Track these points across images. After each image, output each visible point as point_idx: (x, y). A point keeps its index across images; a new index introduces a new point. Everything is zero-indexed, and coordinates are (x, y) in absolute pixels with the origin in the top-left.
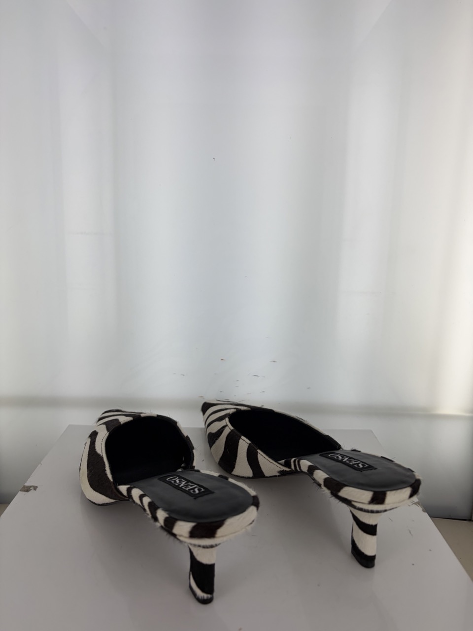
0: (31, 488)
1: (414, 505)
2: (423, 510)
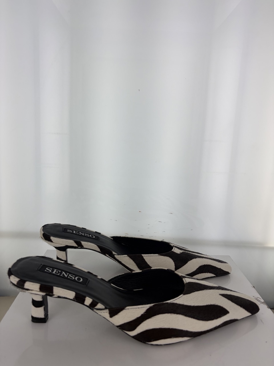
1: (262, 304)
2: (268, 307)
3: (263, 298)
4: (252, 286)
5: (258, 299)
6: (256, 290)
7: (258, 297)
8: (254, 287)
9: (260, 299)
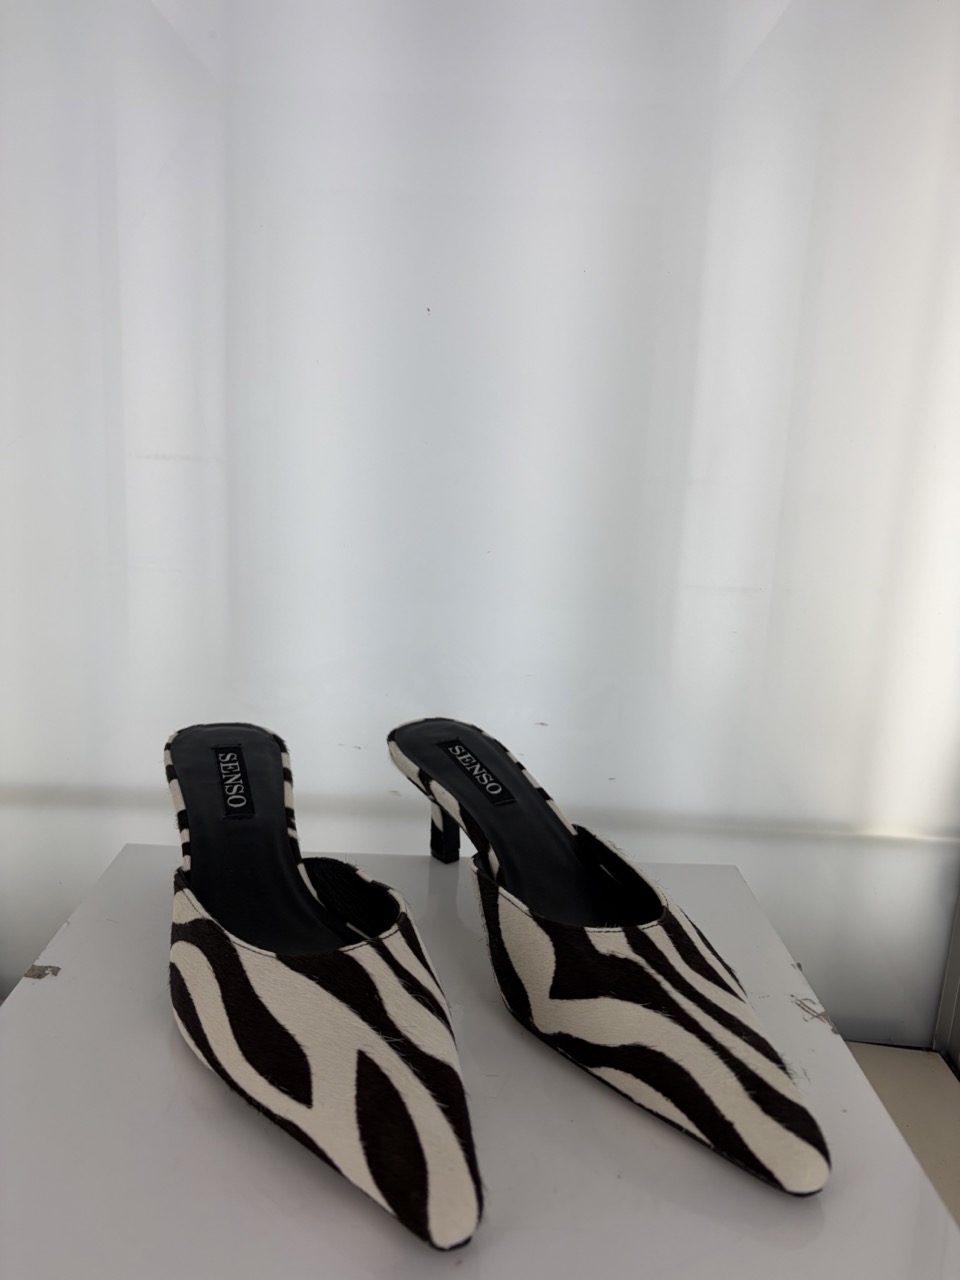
0: (47, 972)
1: (816, 1019)
2: (833, 1030)
3: (821, 1002)
4: (795, 964)
5: (807, 1003)
6: (804, 974)
7: (808, 997)
8: (799, 966)
9: (814, 1003)
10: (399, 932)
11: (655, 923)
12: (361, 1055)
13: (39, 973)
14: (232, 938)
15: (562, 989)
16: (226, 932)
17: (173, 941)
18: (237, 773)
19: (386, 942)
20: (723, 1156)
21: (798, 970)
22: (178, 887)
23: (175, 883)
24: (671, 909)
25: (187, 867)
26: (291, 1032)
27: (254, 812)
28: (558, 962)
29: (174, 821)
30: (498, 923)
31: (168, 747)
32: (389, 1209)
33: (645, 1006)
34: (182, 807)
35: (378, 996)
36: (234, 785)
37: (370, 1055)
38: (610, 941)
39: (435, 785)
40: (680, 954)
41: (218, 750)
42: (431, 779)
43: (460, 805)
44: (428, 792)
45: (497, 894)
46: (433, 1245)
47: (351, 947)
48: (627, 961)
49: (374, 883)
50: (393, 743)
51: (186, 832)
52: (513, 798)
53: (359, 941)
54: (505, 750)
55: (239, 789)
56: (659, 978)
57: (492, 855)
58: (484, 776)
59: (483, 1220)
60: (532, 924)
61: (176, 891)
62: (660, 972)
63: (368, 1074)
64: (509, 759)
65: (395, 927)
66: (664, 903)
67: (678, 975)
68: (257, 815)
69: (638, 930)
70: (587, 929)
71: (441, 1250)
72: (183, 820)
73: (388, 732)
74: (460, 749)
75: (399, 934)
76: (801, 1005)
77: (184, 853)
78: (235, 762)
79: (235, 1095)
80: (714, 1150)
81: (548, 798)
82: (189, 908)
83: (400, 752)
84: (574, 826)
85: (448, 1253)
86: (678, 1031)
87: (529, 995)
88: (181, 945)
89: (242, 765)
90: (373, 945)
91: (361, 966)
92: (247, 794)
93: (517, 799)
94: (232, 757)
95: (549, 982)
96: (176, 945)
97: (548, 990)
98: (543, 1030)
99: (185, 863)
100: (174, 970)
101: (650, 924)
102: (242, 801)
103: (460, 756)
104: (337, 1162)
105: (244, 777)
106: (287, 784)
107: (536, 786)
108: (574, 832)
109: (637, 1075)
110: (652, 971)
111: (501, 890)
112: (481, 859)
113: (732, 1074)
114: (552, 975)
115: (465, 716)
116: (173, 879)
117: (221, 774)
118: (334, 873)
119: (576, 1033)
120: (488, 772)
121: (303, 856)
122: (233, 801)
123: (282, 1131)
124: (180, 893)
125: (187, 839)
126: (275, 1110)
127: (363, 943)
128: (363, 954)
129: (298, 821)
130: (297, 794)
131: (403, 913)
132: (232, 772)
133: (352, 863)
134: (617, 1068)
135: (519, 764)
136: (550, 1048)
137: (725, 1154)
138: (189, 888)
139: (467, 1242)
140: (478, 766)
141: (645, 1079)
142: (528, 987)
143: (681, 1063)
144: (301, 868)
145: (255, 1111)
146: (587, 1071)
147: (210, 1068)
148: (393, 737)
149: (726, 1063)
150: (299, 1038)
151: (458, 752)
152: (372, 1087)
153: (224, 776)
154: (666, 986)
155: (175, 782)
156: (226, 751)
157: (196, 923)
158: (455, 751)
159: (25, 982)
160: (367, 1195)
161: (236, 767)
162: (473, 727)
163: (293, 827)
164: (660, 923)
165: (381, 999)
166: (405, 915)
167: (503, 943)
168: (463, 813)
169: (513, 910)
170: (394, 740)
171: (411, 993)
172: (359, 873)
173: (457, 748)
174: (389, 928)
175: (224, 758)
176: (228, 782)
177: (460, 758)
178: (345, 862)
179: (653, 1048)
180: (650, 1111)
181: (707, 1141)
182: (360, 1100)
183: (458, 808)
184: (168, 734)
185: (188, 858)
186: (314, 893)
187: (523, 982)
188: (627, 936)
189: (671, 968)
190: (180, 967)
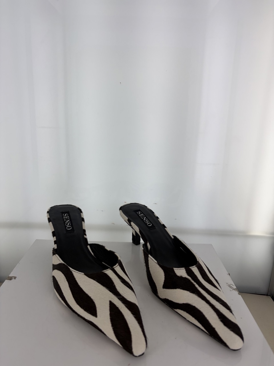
0: (13, 278)
1: (234, 290)
2: (238, 293)
3: (235, 285)
6: (231, 277)
8: (229, 274)
9: (233, 285)
10: (118, 266)
11: (195, 266)
12: (111, 302)
13: (10, 279)
14: (71, 269)
15: (166, 286)
16: (69, 267)
17: (53, 269)
18: (69, 219)
19: (115, 269)
20: (212, 337)
21: (229, 276)
22: (54, 254)
23: (53, 252)
24: (199, 262)
25: (56, 248)
26: (90, 296)
27: (74, 231)
28: (165, 278)
29: (51, 234)
30: (148, 265)
31: (48, 212)
32: (121, 346)
33: (190, 292)
34: (53, 230)
35: (114, 285)
36: (68, 223)
37: (113, 302)
38: (181, 272)
39: (132, 223)
40: (202, 276)
41: (62, 213)
42: (131, 221)
43: (139, 229)
44: (130, 225)
45: (148, 257)
46: (133, 355)
47: (105, 270)
48: (185, 278)
49: (110, 251)
50: (121, 211)
51: (55, 237)
52: (155, 227)
53: (108, 269)
54: (154, 213)
55: (69, 224)
56: (195, 283)
57: (148, 244)
58: (147, 221)
59: (147, 348)
60: (158, 266)
61: (53, 255)
62: (195, 282)
63: (113, 307)
64: (154, 216)
65: (117, 264)
66: (198, 260)
67: (200, 282)
68: (75, 232)
69: (190, 268)
70: (174, 268)
71: (136, 356)
72: (54, 234)
73: (119, 207)
74: (140, 212)
75: (119, 266)
76: (230, 286)
77: (55, 244)
78: (68, 216)
79: (74, 314)
80: (210, 335)
81: (165, 227)
82: (57, 260)
83: (123, 213)
84: (173, 236)
85: (139, 357)
86: (199, 299)
87: (157, 287)
88: (56, 271)
89: (70, 217)
90: (112, 270)
91: (109, 276)
92: (72, 226)
93: (156, 228)
94: (67, 215)
95: (162, 283)
96: (54, 271)
97: (162, 286)
98: (161, 297)
99: (55, 246)
100: (54, 278)
101: (193, 267)
102: (70, 228)
103: (140, 214)
104: (105, 333)
105: (71, 221)
106: (83, 222)
107: (162, 224)
108: (173, 238)
109: (187, 312)
110: (193, 281)
111: (149, 255)
112: (145, 246)
113: (215, 313)
114: (163, 281)
115: (142, 202)
116: (52, 251)
117: (64, 220)
118: (98, 248)
119: (170, 299)
120: (148, 219)
121: (89, 243)
122: (68, 228)
123: (88, 324)
124: (54, 256)
125: (55, 240)
126: (86, 318)
127: (109, 269)
128: (109, 272)
129: (87, 233)
130: (86, 225)
131: (119, 260)
132: (67, 219)
133: (103, 245)
134: (182, 310)
135: (157, 217)
136: (163, 302)
137: (213, 337)
138: (57, 254)
139: (143, 354)
140: (145, 218)
141: (190, 314)
142: (157, 285)
143: (200, 310)
144: (89, 247)
145: (80, 318)
146: (173, 309)
147: (67, 306)
148: (121, 209)
149: (213, 310)
150: (92, 298)
151: (140, 213)
152: (114, 311)
153: (65, 221)
154: (197, 286)
155: (51, 223)
156: (65, 213)
157: (60, 264)
158: (138, 213)
159: (6, 281)
160: (114, 342)
161: (68, 218)
162: (144, 206)
163: (86, 235)
164: (196, 266)
165: (115, 285)
166: (120, 260)
167: (150, 271)
168: (140, 231)
169: (152, 261)
170: (121, 210)
171: (123, 283)
172: (106, 248)
173: (139, 212)
174: (115, 265)
175: (64, 215)
176: (66, 222)
177: (140, 215)
178: (101, 245)
179: (192, 305)
180: (191, 323)
181: (208, 333)
182: (111, 315)
183: (139, 230)
184: (47, 208)
185: (56, 245)
186: (93, 254)
187: (155, 283)
188: (186, 270)
189: (199, 280)
190: (56, 277)
